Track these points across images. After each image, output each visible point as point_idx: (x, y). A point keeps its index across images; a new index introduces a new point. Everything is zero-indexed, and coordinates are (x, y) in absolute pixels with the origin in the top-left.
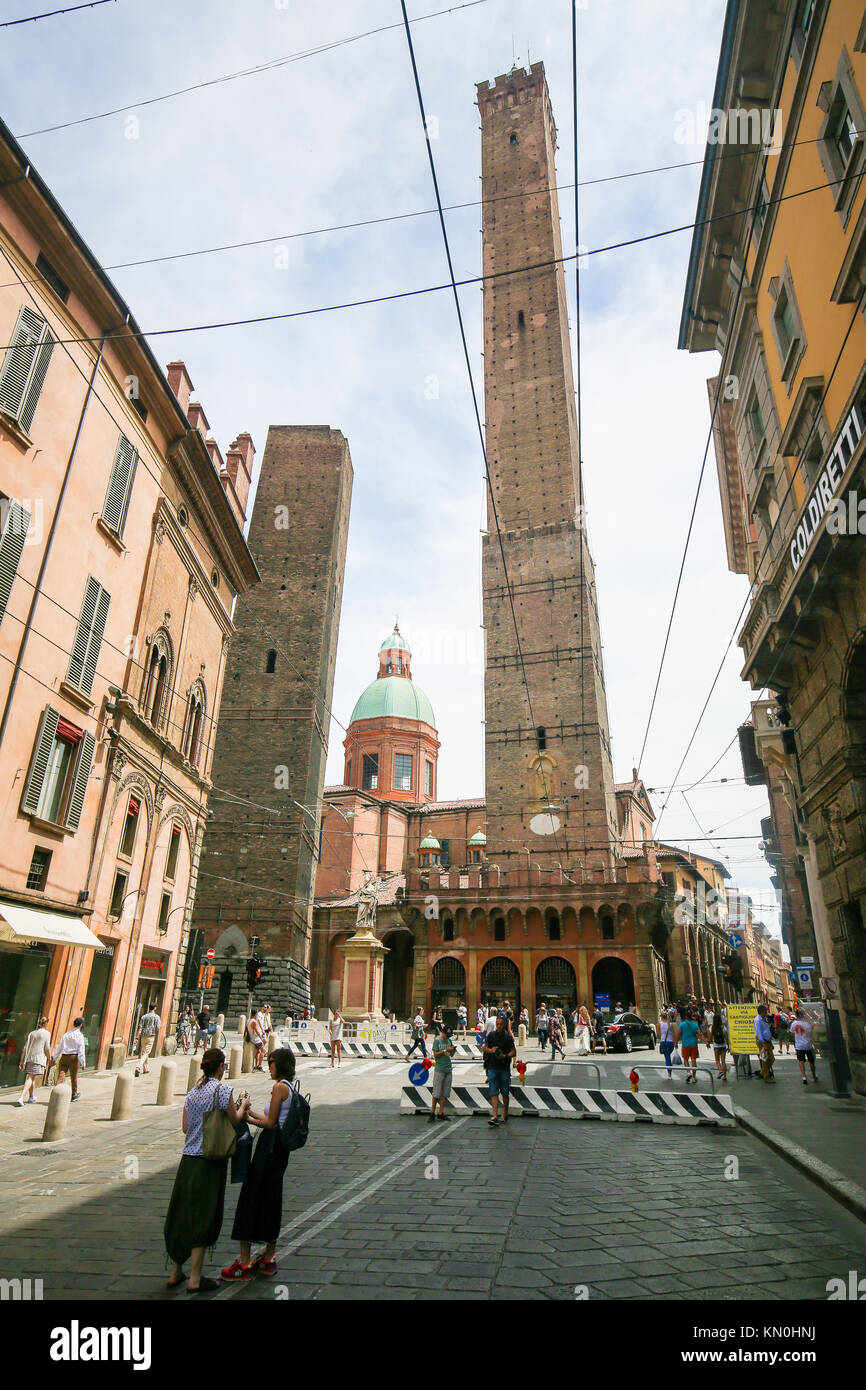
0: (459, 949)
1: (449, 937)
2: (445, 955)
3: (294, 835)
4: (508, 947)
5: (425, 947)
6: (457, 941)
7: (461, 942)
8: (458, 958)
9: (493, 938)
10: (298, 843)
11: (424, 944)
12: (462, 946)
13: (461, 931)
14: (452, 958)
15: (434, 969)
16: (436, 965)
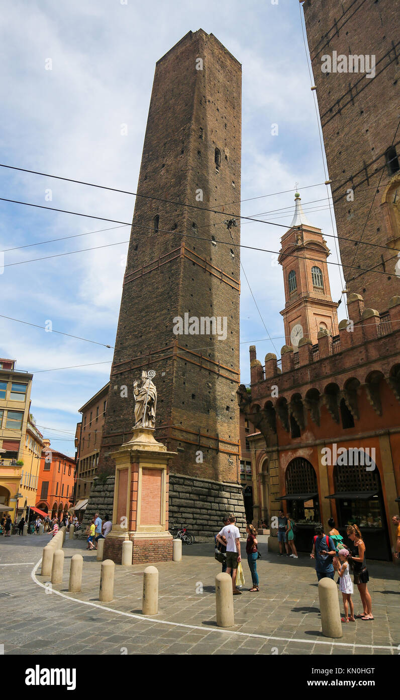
0: (307, 446)
1: (297, 434)
2: (295, 456)
3: (170, 358)
4: (359, 435)
5: (275, 448)
6: (304, 437)
7: (307, 437)
8: (306, 457)
9: (341, 425)
10: (173, 365)
11: (274, 445)
12: (310, 442)
13: (306, 423)
14: (301, 459)
15: (286, 473)
16: (288, 469)
